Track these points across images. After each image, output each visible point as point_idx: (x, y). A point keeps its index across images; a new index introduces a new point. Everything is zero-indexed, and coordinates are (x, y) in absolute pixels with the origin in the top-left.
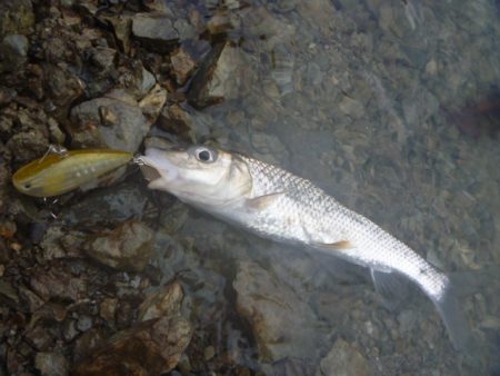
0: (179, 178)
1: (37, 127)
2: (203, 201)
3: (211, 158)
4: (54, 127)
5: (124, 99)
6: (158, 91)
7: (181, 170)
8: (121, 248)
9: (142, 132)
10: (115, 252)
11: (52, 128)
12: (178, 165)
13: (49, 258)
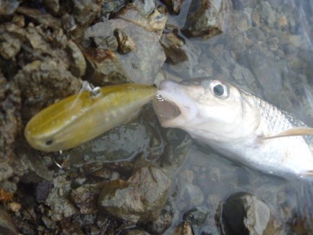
0: (199, 115)
1: (54, 53)
2: (216, 138)
3: (225, 94)
4: (78, 54)
5: (139, 22)
6: (158, 17)
7: (200, 107)
8: (144, 201)
9: (159, 62)
10: (138, 206)
11: (75, 55)
12: (197, 100)
13: (58, 217)
